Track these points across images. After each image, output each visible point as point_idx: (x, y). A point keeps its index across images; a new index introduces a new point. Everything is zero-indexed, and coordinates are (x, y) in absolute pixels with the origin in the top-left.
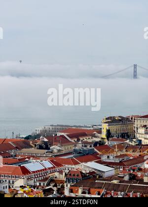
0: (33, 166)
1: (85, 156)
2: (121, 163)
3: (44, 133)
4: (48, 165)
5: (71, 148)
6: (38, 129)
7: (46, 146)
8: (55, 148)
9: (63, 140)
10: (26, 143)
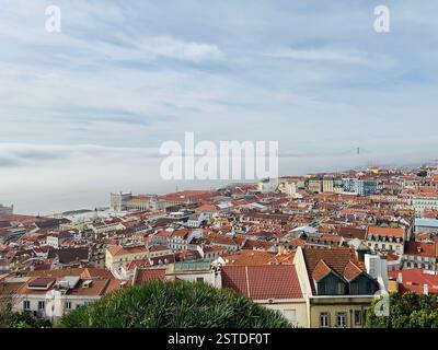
0: (223, 206)
1: (250, 200)
2: (271, 204)
3: (229, 188)
4: (231, 205)
5: (242, 196)
6: (224, 185)
7: (229, 195)
8: (234, 196)
9: (238, 191)
10: (219, 192)
